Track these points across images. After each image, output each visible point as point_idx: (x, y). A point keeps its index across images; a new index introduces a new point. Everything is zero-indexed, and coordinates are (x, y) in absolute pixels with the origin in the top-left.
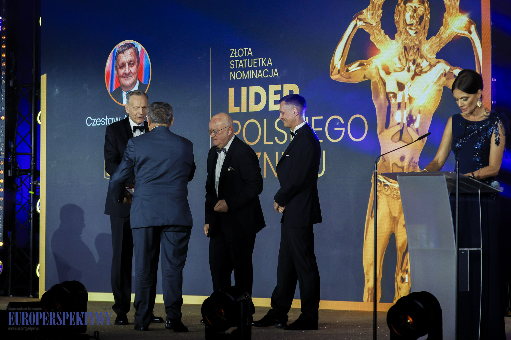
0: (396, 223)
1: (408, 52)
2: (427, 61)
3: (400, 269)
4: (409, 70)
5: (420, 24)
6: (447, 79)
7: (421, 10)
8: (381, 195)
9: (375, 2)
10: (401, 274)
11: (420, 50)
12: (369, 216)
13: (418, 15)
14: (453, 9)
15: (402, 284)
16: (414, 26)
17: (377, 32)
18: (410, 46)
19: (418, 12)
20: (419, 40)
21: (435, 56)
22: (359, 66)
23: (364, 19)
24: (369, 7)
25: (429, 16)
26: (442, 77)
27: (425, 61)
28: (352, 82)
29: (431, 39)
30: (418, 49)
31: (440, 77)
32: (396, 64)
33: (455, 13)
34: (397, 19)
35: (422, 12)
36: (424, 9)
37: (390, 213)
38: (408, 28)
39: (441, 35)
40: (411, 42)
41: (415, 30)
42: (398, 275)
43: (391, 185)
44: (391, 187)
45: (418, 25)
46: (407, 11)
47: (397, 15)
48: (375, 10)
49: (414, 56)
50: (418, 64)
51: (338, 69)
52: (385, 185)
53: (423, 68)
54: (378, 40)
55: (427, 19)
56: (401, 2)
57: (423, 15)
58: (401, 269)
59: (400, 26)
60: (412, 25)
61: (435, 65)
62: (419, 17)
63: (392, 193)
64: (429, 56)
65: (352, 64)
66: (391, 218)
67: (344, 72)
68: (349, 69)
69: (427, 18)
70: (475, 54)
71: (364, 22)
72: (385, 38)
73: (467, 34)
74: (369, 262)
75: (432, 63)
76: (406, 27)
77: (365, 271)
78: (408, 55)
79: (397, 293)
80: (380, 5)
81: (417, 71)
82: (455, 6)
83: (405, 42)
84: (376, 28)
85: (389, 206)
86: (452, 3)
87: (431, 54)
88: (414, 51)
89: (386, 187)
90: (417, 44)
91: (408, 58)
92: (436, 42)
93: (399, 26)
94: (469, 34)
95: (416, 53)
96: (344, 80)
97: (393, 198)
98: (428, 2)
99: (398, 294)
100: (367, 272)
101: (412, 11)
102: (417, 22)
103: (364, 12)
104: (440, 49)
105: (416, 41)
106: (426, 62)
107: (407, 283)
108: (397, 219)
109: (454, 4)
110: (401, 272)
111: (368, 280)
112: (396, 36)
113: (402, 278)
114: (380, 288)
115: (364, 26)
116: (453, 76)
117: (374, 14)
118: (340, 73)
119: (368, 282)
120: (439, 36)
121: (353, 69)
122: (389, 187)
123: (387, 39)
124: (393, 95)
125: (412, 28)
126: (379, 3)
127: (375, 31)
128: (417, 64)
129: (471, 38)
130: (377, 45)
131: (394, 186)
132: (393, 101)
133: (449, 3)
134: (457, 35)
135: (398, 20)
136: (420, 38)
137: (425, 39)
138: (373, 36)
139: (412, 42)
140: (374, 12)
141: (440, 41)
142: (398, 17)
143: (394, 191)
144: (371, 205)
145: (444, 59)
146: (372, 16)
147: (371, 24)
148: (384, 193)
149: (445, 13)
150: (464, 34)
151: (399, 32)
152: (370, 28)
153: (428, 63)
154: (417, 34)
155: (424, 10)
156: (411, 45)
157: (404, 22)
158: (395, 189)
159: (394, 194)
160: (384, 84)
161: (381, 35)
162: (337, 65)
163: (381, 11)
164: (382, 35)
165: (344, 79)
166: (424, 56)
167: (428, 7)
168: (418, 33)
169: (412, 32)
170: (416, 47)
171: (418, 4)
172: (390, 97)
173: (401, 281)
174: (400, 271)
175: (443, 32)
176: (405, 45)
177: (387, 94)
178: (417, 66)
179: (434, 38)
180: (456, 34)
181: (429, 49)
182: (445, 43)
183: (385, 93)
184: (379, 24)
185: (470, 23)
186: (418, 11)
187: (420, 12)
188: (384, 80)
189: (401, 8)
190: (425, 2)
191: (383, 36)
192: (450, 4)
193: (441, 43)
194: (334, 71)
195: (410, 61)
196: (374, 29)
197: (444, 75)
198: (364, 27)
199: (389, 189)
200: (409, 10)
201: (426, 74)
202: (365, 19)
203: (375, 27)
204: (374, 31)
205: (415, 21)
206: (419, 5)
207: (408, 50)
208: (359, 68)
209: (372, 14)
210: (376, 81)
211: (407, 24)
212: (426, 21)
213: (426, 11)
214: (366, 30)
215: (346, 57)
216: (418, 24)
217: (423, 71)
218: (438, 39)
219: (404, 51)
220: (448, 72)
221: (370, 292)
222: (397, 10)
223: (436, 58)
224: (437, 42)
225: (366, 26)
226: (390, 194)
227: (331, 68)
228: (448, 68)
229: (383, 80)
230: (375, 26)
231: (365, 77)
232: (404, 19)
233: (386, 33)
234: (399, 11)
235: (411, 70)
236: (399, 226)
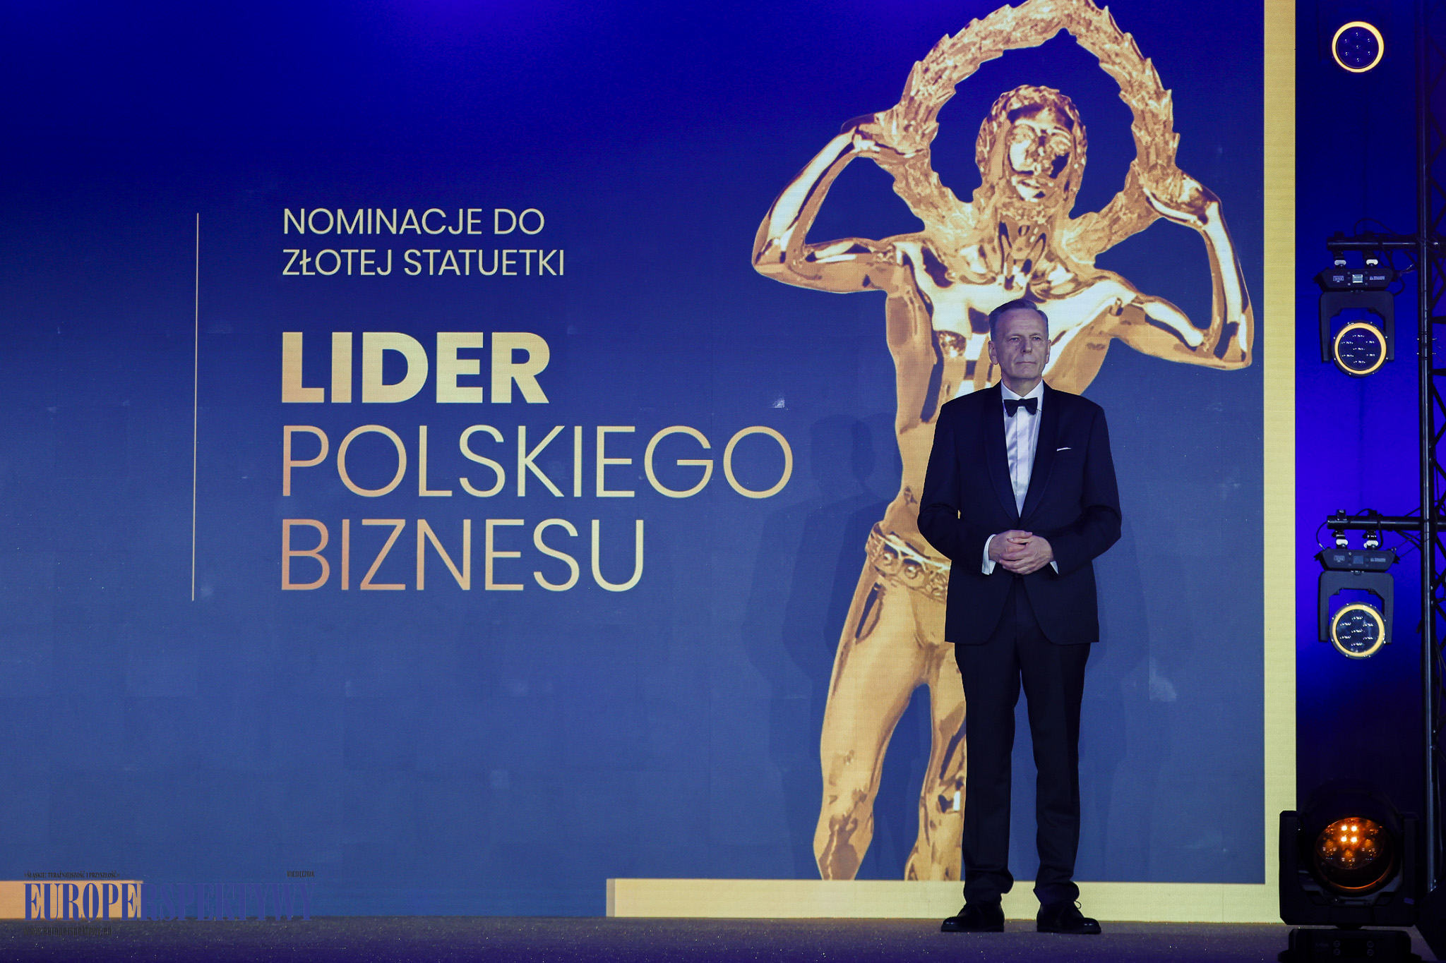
0: (935, 662)
1: (1010, 240)
2: (1068, 271)
3: (938, 776)
4: (1009, 283)
5: (1054, 176)
6: (1123, 323)
7: (1060, 142)
8: (892, 585)
9: (916, 98)
10: (939, 790)
11: (1047, 240)
12: (849, 635)
13: (1051, 152)
14: (1158, 156)
15: (942, 814)
16: (1033, 177)
17: (918, 174)
18: (1016, 224)
19: (1050, 146)
20: (1049, 215)
21: (1094, 262)
22: (850, 251)
23: (877, 135)
24: (895, 107)
25: (1083, 161)
26: (1109, 315)
27: (1060, 268)
28: (825, 289)
29: (1084, 218)
30: (1043, 237)
31: (1103, 314)
32: (968, 264)
33: (1162, 166)
34: (982, 151)
35: (1062, 147)
36: (1070, 141)
37: (919, 634)
38: (1015, 180)
39: (1117, 212)
40: (1022, 216)
41: (1037, 188)
42: (930, 790)
43: (925, 564)
44: (927, 569)
45: (1048, 178)
46: (1017, 137)
47: (985, 141)
48: (914, 119)
49: (1029, 251)
50: (1039, 274)
51: (779, 251)
52: (909, 562)
53: (1053, 285)
54: (918, 197)
55: (1076, 166)
56: (1001, 113)
57: (1067, 155)
58: (942, 776)
59: (993, 172)
60: (1030, 173)
61: (1092, 284)
62: (1053, 157)
63: (929, 584)
64: (1074, 258)
65: (829, 245)
66: (920, 645)
67: (801, 260)
68: (818, 254)
69: (1078, 164)
70: (1213, 275)
71: (877, 144)
72: (942, 195)
73: (1195, 222)
74: (841, 752)
75: (1083, 277)
76: (1010, 179)
77: (826, 774)
78: (1010, 246)
79: (924, 836)
80: (933, 109)
81: (1033, 289)
82: (1165, 150)
83: (1004, 213)
84: (915, 164)
85: (916, 615)
86: (1157, 139)
87: (1082, 254)
88: (1029, 239)
89: (911, 568)
90: (1039, 223)
91: (1009, 254)
92: (1099, 226)
93: (989, 170)
94: (1199, 223)
95: (1035, 245)
96: (799, 282)
97: (931, 596)
98: (1084, 127)
99: (928, 838)
100: (831, 776)
101: (1034, 141)
102: (1044, 170)
103: (878, 119)
104: (1109, 247)
105: (1038, 215)
106: (1065, 271)
107: (956, 812)
108: (937, 651)
109: (1161, 145)
110: (940, 785)
111: (831, 796)
112: (976, 193)
113: (941, 799)
114: (868, 821)
115: (876, 152)
116: (1144, 318)
117: (911, 129)
118: (787, 260)
119: (831, 802)
120: (1110, 215)
121: (830, 256)
122: (919, 569)
123: (946, 196)
124: (953, 339)
125: (1027, 181)
126: (931, 104)
127: (911, 171)
128: (1036, 272)
129: (1205, 232)
130: (915, 207)
131: (940, 568)
132: (952, 354)
133: (1149, 139)
134: (1163, 218)
135: (986, 156)
136: (1052, 211)
137: (1067, 216)
138: (904, 182)
139: (1025, 217)
140: (913, 123)
141: (1110, 226)
142: (988, 148)
143: (936, 580)
144: (858, 608)
145: (1120, 273)
146: (904, 133)
147: (900, 151)
148: (902, 583)
149: (1133, 162)
150: (1184, 221)
151: (988, 186)
152: (895, 162)
153: (1070, 276)
154: (1043, 200)
155: (1069, 144)
156: (1021, 224)
157: (1006, 162)
158: (937, 574)
159: (934, 587)
160: (929, 308)
161: (930, 184)
162: (779, 238)
163: (933, 125)
164: (933, 187)
165: (799, 279)
166: (1058, 257)
167: (1084, 139)
168: (1047, 196)
169: (1028, 193)
170: (1036, 231)
171: (1055, 125)
172: (944, 345)
173: (940, 807)
174: (938, 781)
175: (1122, 206)
176: (1003, 222)
177: (935, 336)
178: (1035, 277)
179: (1093, 216)
180: (1161, 217)
181: (1076, 241)
182: (1126, 234)
183: (930, 332)
184: (925, 156)
185: (1207, 196)
186: (1053, 142)
187: (1057, 146)
188: (929, 298)
189: (1000, 125)
190: (1076, 124)
191: (936, 187)
192: (1151, 142)
193: (1116, 233)
194: (767, 253)
195: (1015, 262)
196: (907, 166)
197: (1115, 310)
198: (875, 156)
199: (919, 573)
200: (1025, 136)
201: (1061, 301)
202: (881, 136)
203: (912, 162)
204: (906, 171)
205: (1039, 167)
206: (1056, 128)
207: (1009, 233)
208: (852, 257)
209: (906, 128)
210: (901, 298)
211: (1013, 169)
212: (1073, 171)
213: (1076, 148)
214: (880, 164)
215: (810, 223)
216: (1047, 175)
217: (1053, 292)
218: (1106, 222)
219: (997, 234)
220: (1129, 305)
221: (837, 827)
222: (984, 129)
223: (1097, 266)
224: (1103, 229)
225: (884, 154)
226: (921, 587)
227: (758, 244)
228: (1128, 296)
229: (926, 298)
230: (912, 158)
231: (867, 282)
232: (1007, 155)
233: (945, 181)
234: (991, 133)
235: (1014, 284)
236: (942, 670)
